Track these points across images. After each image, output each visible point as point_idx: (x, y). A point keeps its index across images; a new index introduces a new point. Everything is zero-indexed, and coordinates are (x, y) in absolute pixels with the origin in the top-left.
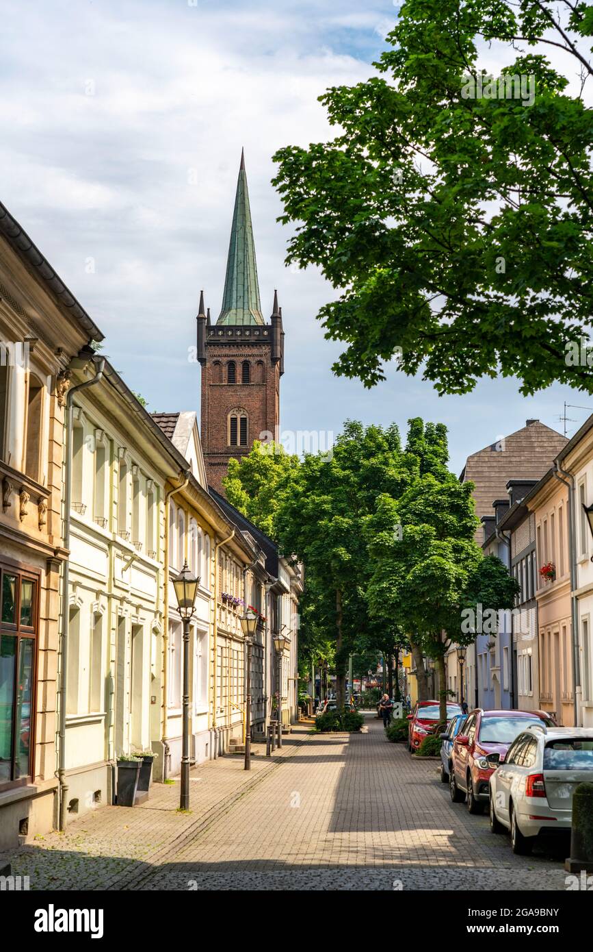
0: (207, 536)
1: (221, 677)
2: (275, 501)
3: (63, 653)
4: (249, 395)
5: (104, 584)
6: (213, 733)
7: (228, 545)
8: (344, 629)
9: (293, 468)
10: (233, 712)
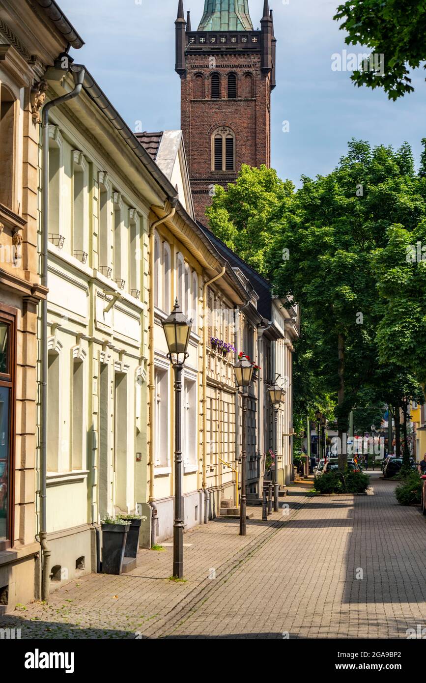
0: (195, 273)
1: (211, 432)
2: (266, 234)
3: (42, 404)
4: (236, 111)
5: (85, 326)
6: (203, 495)
7: (218, 283)
8: (346, 379)
9: (287, 196)
10: (224, 471)
